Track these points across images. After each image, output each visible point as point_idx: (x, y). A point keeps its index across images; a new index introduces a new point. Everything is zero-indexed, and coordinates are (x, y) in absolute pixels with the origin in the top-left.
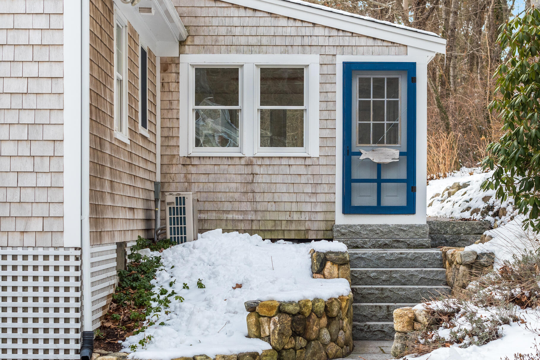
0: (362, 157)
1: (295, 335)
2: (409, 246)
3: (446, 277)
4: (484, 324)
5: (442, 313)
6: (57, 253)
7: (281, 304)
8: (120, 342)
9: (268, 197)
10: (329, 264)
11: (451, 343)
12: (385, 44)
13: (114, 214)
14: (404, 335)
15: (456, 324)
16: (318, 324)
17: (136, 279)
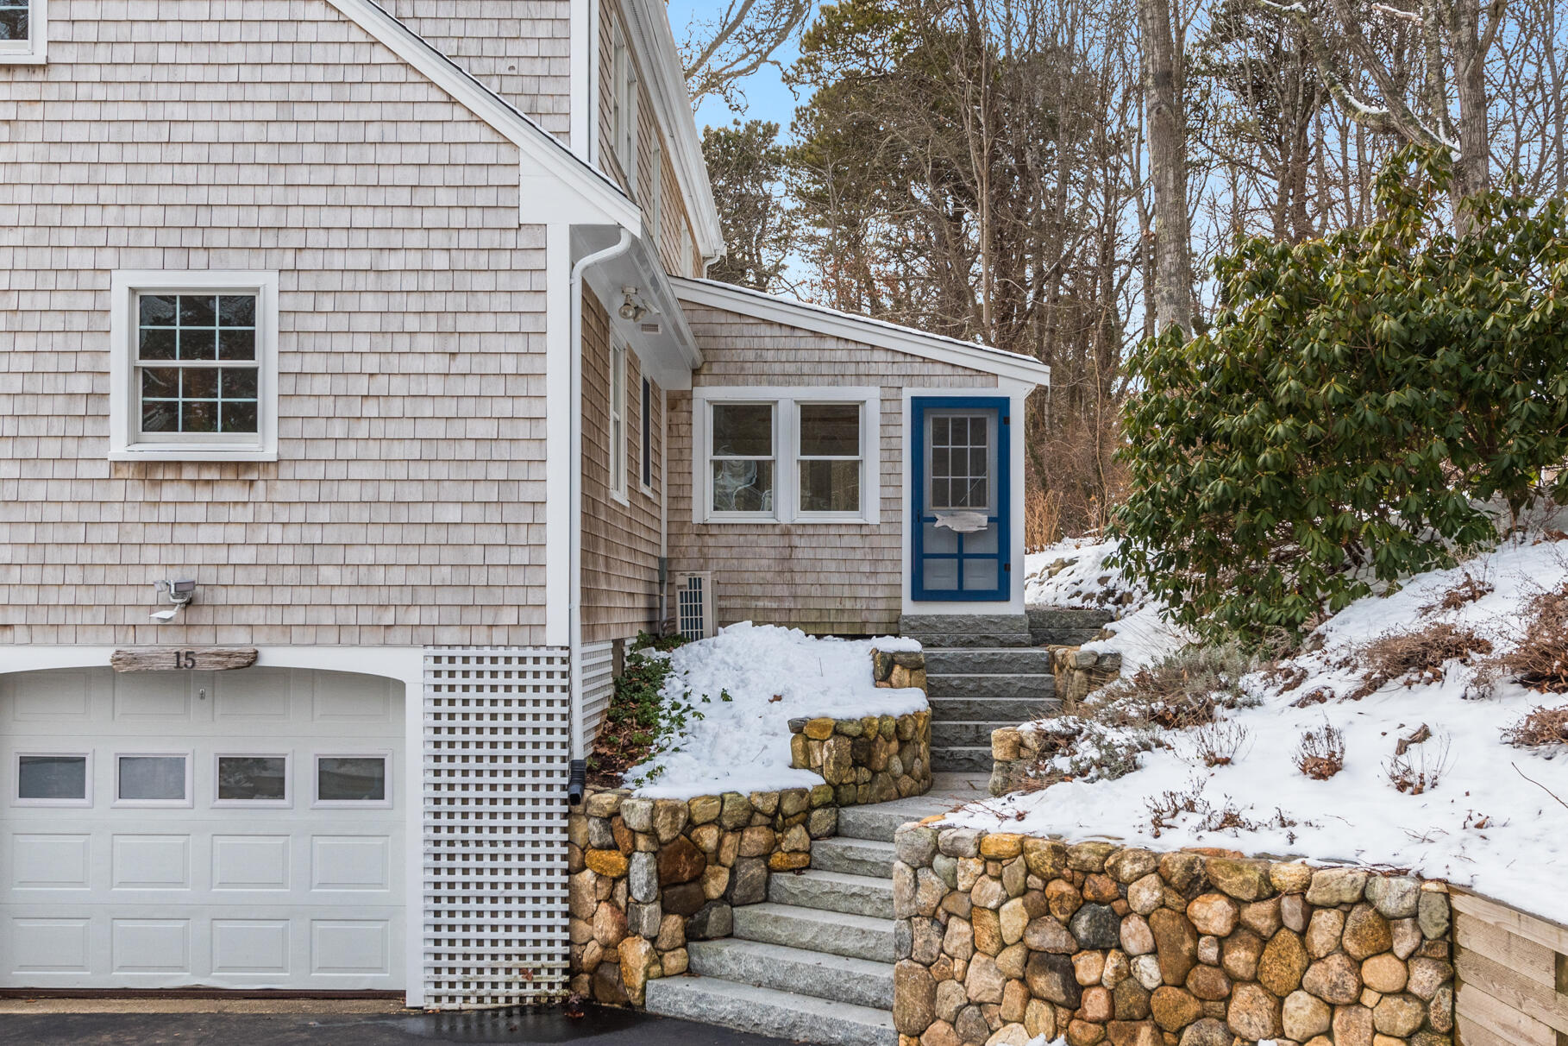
0: (937, 525)
1: (856, 764)
2: (1002, 645)
3: (1055, 686)
4: (1118, 750)
5: (1058, 735)
6: (536, 653)
7: (838, 723)
8: (620, 774)
9: (811, 578)
10: (897, 669)
11: (1072, 776)
12: (968, 372)
13: (610, 601)
14: (1007, 766)
15: (1078, 750)
16: (887, 750)
17: (638, 689)
